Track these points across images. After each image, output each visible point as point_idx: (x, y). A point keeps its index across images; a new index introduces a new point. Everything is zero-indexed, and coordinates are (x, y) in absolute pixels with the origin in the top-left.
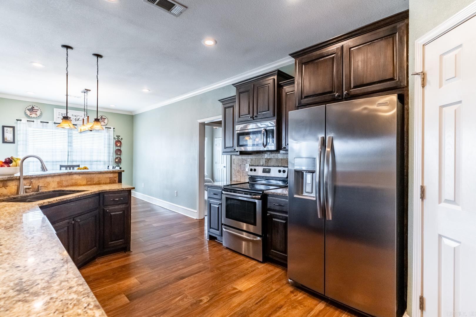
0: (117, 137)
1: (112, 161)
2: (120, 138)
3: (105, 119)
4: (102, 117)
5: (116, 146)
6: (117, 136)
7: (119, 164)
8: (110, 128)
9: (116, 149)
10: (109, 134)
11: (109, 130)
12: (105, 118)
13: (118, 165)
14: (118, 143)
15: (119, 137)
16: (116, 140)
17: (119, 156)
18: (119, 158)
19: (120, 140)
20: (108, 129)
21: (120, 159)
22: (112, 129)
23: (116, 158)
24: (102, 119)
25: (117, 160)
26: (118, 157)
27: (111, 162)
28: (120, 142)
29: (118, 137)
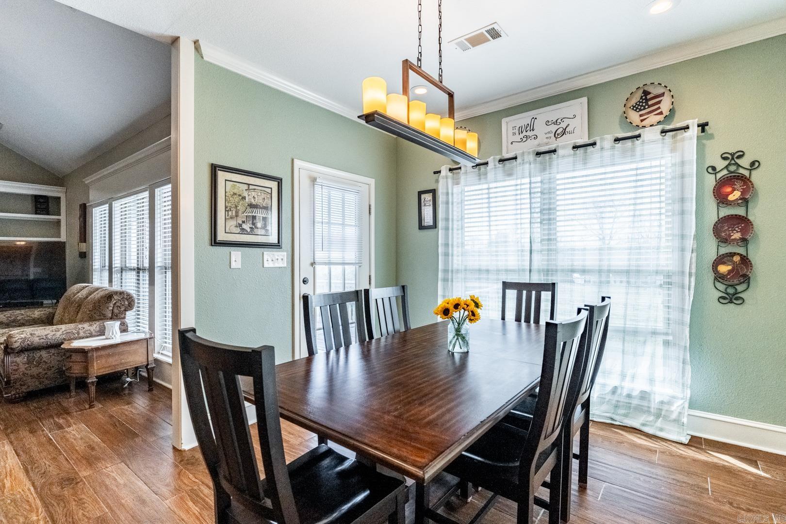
0: (726, 162)
1: (694, 271)
2: (745, 162)
3: (663, 94)
4: (646, 93)
5: (721, 199)
6: (725, 159)
7: (740, 288)
8: (687, 128)
9: (722, 215)
10: (683, 157)
11: (683, 140)
12: (660, 90)
13: (731, 291)
14: (729, 190)
15: (739, 161)
16: (719, 176)
17: (742, 251)
18: (737, 259)
19: (741, 171)
20: (674, 137)
21: (745, 261)
22: (694, 131)
23: (720, 260)
24: (647, 100)
25: (723, 269)
26: (732, 255)
27: (690, 275)
28: (745, 181)
29: (733, 158)
